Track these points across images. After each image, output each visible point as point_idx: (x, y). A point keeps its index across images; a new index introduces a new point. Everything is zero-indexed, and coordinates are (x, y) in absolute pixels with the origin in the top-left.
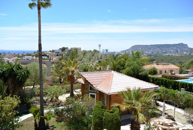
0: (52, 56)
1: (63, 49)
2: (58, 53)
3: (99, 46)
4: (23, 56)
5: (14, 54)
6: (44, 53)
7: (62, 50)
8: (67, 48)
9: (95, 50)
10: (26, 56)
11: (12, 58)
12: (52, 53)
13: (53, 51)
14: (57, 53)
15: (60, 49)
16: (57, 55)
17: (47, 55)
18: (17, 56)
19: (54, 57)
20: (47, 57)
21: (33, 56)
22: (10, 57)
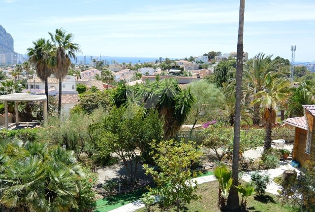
0: (189, 68)
1: (212, 56)
2: (202, 63)
3: (292, 49)
4: (138, 68)
5: (124, 64)
6: (175, 63)
7: (209, 57)
8: (219, 53)
9: (278, 58)
10: (142, 68)
11: (120, 71)
12: (191, 63)
13: (192, 59)
14: (200, 64)
15: (205, 55)
16: (200, 68)
17: (181, 66)
18: (128, 68)
19: (193, 71)
20: (180, 71)
21: (155, 68)
22: (117, 69)
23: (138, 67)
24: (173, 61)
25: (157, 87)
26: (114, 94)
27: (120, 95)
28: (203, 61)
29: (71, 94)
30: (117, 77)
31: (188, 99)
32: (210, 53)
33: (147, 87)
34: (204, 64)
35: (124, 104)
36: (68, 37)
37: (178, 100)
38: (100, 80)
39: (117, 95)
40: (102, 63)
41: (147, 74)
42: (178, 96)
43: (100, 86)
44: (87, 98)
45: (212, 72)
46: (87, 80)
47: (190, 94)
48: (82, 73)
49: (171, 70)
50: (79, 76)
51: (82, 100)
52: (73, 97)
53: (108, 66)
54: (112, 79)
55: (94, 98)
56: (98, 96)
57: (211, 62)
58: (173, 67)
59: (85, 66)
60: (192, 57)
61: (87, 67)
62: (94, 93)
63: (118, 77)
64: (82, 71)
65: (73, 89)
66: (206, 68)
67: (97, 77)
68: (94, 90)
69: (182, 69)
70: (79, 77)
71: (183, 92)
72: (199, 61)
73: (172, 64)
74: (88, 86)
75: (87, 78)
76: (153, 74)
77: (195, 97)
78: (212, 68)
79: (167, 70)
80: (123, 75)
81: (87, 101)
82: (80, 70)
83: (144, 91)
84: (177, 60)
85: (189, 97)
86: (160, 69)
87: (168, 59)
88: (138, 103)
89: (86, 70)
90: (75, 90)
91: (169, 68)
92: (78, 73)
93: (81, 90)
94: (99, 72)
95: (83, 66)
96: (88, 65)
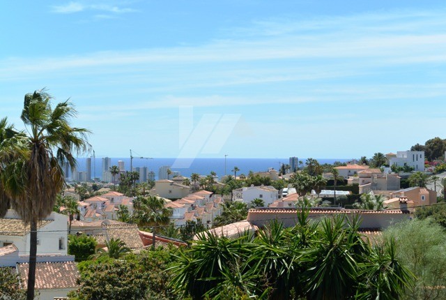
0: (375, 187)
1: (435, 150)
2: (408, 169)
4: (234, 188)
5: (195, 177)
6: (335, 172)
7: (427, 155)
10: (245, 189)
11: (185, 195)
12: (377, 170)
13: (380, 161)
14: (402, 173)
15: (417, 148)
16: (405, 184)
17: (351, 180)
18: (207, 189)
19: (386, 192)
20: (347, 193)
21: (279, 188)
22: (176, 192)
23: (232, 186)
24: (328, 167)
25: (303, 243)
26: (186, 263)
27: (203, 267)
28: (410, 165)
29: (57, 262)
30: (176, 215)
31: (389, 275)
32: (429, 142)
33: (275, 243)
34: (415, 172)
35: (212, 291)
36: (59, 112)
37: (362, 279)
38: (131, 222)
39: (194, 266)
40: (135, 176)
41: (259, 203)
42: (362, 265)
43: (134, 239)
44: (103, 274)
45: (440, 193)
46: (98, 223)
47: (394, 262)
48: (83, 204)
49: (324, 192)
50: (74, 213)
51: (88, 279)
52: (63, 271)
53: (152, 184)
54: (165, 220)
55: (120, 274)
56: (132, 266)
57: (433, 168)
58: (330, 185)
59: (90, 185)
60: (380, 155)
61: (95, 188)
62: (121, 261)
63: (180, 213)
64: (82, 199)
65: (60, 248)
66: (422, 185)
67: (123, 215)
68: (116, 249)
69: (354, 188)
70: (75, 216)
71: (376, 256)
72: (402, 166)
73: (326, 177)
74: (99, 240)
75: (95, 219)
76: (275, 204)
77: (407, 267)
78: (438, 182)
79: (314, 192)
80: (193, 207)
81: (102, 284)
82: (78, 197)
83: (268, 254)
84: (338, 164)
85: (392, 270)
86: (294, 190)
87: (315, 161)
88: (252, 290)
89: (92, 196)
90: (65, 252)
91: (319, 186)
92: (73, 205)
93: (81, 251)
94: (128, 202)
95: (85, 185)
96: (98, 184)
